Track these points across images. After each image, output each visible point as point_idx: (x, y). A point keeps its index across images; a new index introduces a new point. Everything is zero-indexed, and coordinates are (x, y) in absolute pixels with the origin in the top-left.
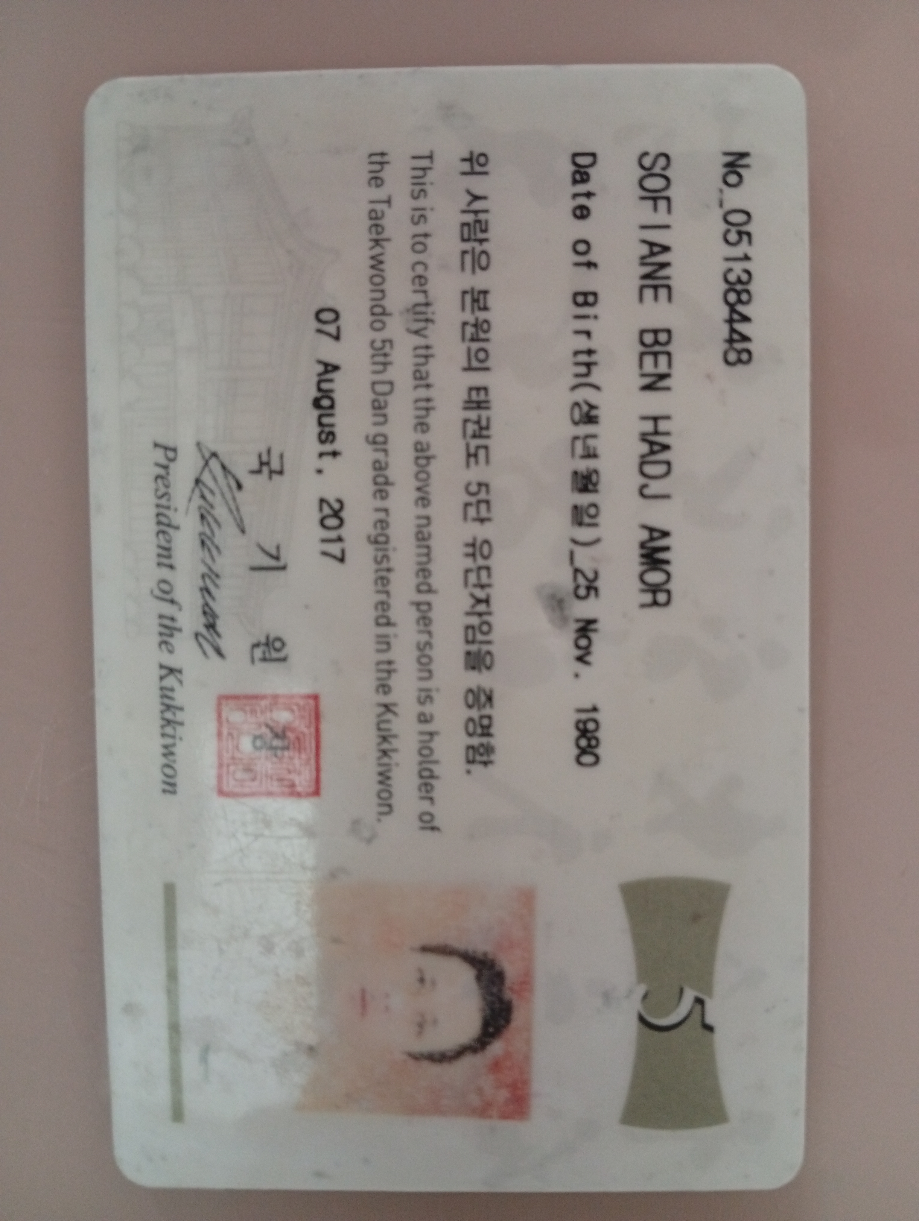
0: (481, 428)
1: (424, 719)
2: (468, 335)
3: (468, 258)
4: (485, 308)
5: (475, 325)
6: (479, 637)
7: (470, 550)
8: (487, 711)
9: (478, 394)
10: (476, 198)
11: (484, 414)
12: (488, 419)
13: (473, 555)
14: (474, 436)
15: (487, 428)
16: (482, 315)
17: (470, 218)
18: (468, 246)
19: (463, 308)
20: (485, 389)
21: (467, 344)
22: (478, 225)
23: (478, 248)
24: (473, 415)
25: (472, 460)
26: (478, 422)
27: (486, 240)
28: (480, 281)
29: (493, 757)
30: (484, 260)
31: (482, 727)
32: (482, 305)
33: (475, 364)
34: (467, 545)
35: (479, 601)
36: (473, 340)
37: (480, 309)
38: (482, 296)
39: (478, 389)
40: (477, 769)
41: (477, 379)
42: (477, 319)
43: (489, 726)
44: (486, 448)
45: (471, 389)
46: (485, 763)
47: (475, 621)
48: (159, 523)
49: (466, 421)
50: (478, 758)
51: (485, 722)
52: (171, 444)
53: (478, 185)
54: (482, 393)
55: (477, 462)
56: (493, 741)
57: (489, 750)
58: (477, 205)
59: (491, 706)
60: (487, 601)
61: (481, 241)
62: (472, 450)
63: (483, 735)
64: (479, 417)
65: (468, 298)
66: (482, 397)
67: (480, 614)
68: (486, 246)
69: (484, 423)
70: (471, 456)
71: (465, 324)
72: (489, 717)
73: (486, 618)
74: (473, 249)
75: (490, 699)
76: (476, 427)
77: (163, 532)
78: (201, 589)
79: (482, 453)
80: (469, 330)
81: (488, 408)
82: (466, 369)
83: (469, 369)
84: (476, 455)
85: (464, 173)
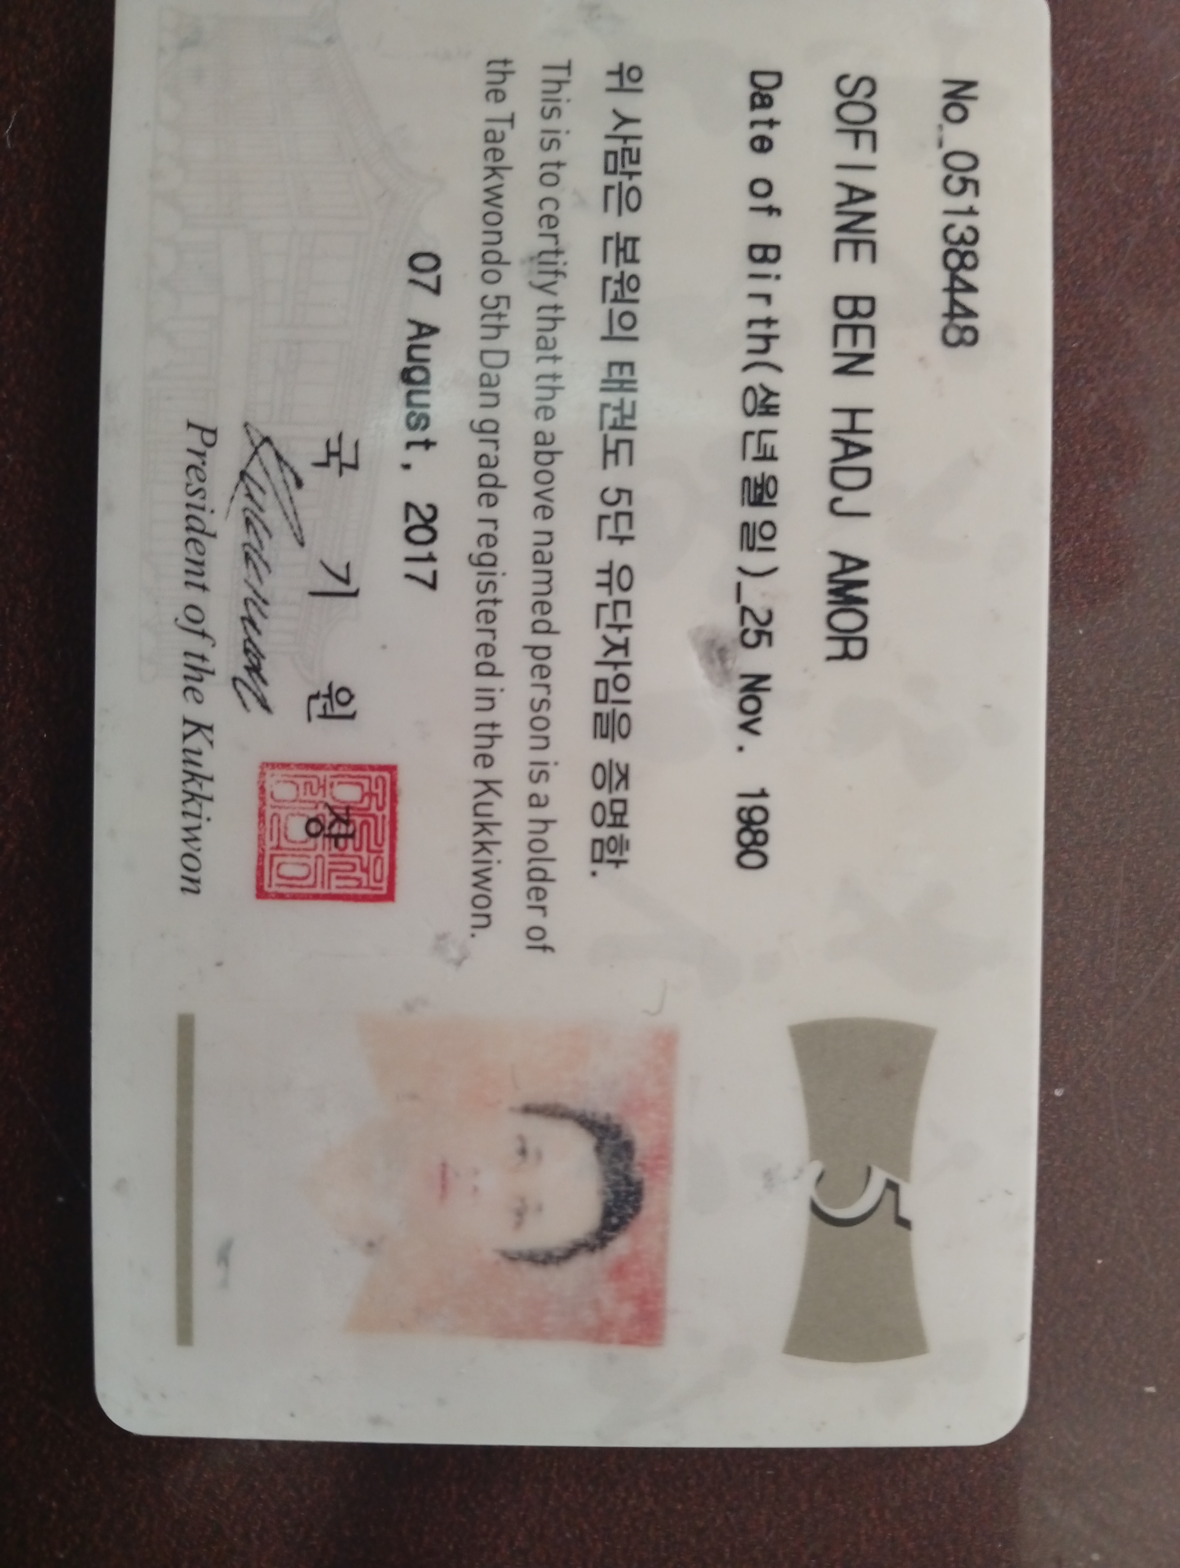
0: (624, 417)
1: (536, 802)
2: (610, 295)
3: (613, 195)
4: (634, 260)
5: (620, 281)
6: (614, 695)
7: (604, 578)
8: (620, 794)
9: (621, 372)
10: (625, 120)
11: (629, 397)
12: (634, 404)
13: (609, 585)
14: (614, 427)
15: (632, 417)
16: (629, 269)
17: (617, 145)
18: (613, 180)
19: (605, 260)
20: (631, 364)
21: (608, 305)
22: (627, 154)
23: (627, 184)
24: (613, 398)
25: (611, 458)
26: (620, 408)
27: (639, 173)
28: (628, 224)
29: (626, 855)
30: (633, 199)
31: (615, 814)
32: (629, 256)
33: (618, 331)
34: (600, 571)
35: (615, 647)
36: (615, 300)
37: (626, 261)
38: (629, 244)
39: (622, 365)
40: (604, 869)
41: (620, 351)
42: (622, 273)
43: (623, 814)
44: (630, 442)
45: (611, 364)
46: (617, 863)
47: (608, 672)
48: (189, 528)
49: (604, 406)
50: (607, 856)
51: (618, 807)
52: (210, 426)
53: (628, 105)
54: (627, 369)
55: (617, 462)
56: (627, 833)
57: (623, 845)
58: (626, 130)
59: (627, 787)
60: (625, 647)
61: (631, 174)
62: (611, 446)
63: (614, 825)
64: (622, 401)
65: (611, 245)
66: (626, 375)
67: (616, 664)
68: (636, 181)
69: (627, 410)
70: (610, 453)
71: (606, 279)
72: (624, 801)
73: (622, 669)
74: (620, 184)
75: (625, 777)
76: (617, 414)
77: (195, 540)
78: (243, 619)
79: (624, 449)
80: (612, 287)
81: (633, 390)
82: (604, 338)
83: (609, 338)
84: (616, 452)
85: (610, 90)
